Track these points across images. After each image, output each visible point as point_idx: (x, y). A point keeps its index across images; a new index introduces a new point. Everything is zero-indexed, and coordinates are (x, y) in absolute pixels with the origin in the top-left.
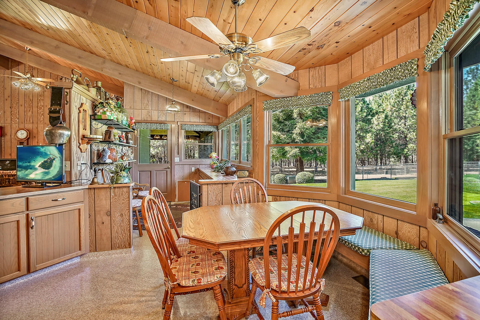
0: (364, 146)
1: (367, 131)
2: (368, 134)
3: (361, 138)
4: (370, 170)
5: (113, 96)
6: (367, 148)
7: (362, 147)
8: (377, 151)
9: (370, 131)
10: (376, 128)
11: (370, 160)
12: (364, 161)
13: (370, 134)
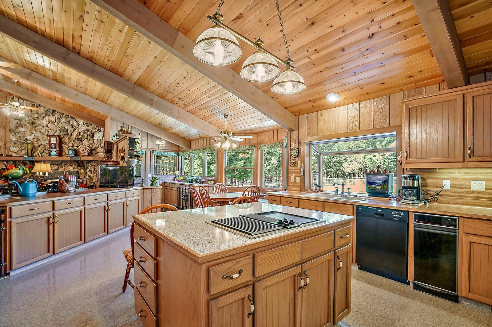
0: (270, 167)
1: (272, 154)
2: (273, 157)
3: (268, 160)
4: (274, 186)
5: (81, 122)
6: (272, 168)
7: (269, 167)
8: (280, 170)
9: (275, 154)
10: (279, 152)
11: (275, 178)
12: (270, 179)
13: (274, 157)
